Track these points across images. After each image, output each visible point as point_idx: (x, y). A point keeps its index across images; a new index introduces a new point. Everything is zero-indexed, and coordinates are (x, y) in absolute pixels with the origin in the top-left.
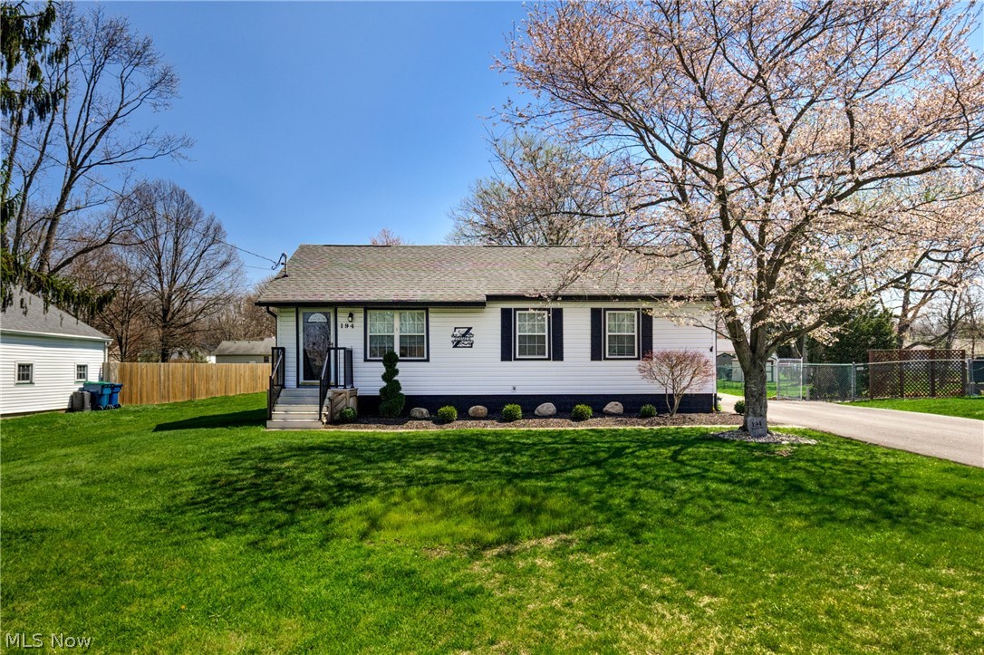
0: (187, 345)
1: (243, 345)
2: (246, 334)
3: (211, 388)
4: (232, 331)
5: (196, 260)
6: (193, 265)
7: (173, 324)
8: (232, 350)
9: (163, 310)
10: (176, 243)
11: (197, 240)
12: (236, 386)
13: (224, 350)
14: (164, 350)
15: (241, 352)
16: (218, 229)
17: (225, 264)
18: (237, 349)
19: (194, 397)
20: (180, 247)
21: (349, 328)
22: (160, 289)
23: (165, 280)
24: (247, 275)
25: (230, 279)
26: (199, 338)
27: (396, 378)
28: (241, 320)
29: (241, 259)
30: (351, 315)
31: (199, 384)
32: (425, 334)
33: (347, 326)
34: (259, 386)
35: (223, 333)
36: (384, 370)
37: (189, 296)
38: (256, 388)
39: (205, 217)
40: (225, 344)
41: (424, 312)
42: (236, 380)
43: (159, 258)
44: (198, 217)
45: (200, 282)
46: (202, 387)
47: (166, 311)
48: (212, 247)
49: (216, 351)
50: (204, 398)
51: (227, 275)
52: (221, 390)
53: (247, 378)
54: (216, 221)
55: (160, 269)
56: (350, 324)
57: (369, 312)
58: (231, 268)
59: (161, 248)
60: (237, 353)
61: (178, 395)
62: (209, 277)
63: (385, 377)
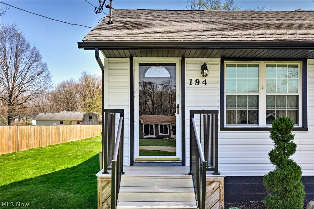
0: (21, 115)
1: (50, 115)
2: (51, 110)
3: (30, 142)
4: (44, 107)
5: (26, 71)
6: (24, 73)
7: (14, 104)
8: (44, 117)
9: (9, 96)
10: (16, 62)
11: (27, 60)
12: (46, 140)
13: (40, 117)
14: (9, 117)
15: (48, 119)
16: (37, 54)
17: (41, 73)
18: (47, 117)
19: (18, 149)
20: (18, 64)
21: (201, 85)
22: (7, 86)
23: (10, 80)
24: (52, 79)
25: (44, 80)
26: (28, 111)
27: (292, 158)
28: (49, 103)
29: (49, 70)
30: (204, 67)
31: (21, 141)
32: (300, 94)
33: (197, 82)
34: (61, 139)
35: (40, 109)
36: (271, 145)
37: (22, 89)
38: (58, 141)
39: (31, 48)
40: (41, 114)
41: (299, 64)
42: (46, 136)
43: (7, 69)
44: (27, 48)
45: (28, 82)
46: (24, 142)
47: (10, 97)
48: (34, 64)
49: (36, 118)
50: (24, 150)
51: (41, 78)
52: (37, 143)
53: (53, 134)
54: (37, 49)
55: (7, 74)
56: (202, 80)
57: (226, 63)
58: (44, 74)
59: (8, 64)
60: (46, 119)
61: (5, 148)
62: (33, 79)
63: (273, 157)
